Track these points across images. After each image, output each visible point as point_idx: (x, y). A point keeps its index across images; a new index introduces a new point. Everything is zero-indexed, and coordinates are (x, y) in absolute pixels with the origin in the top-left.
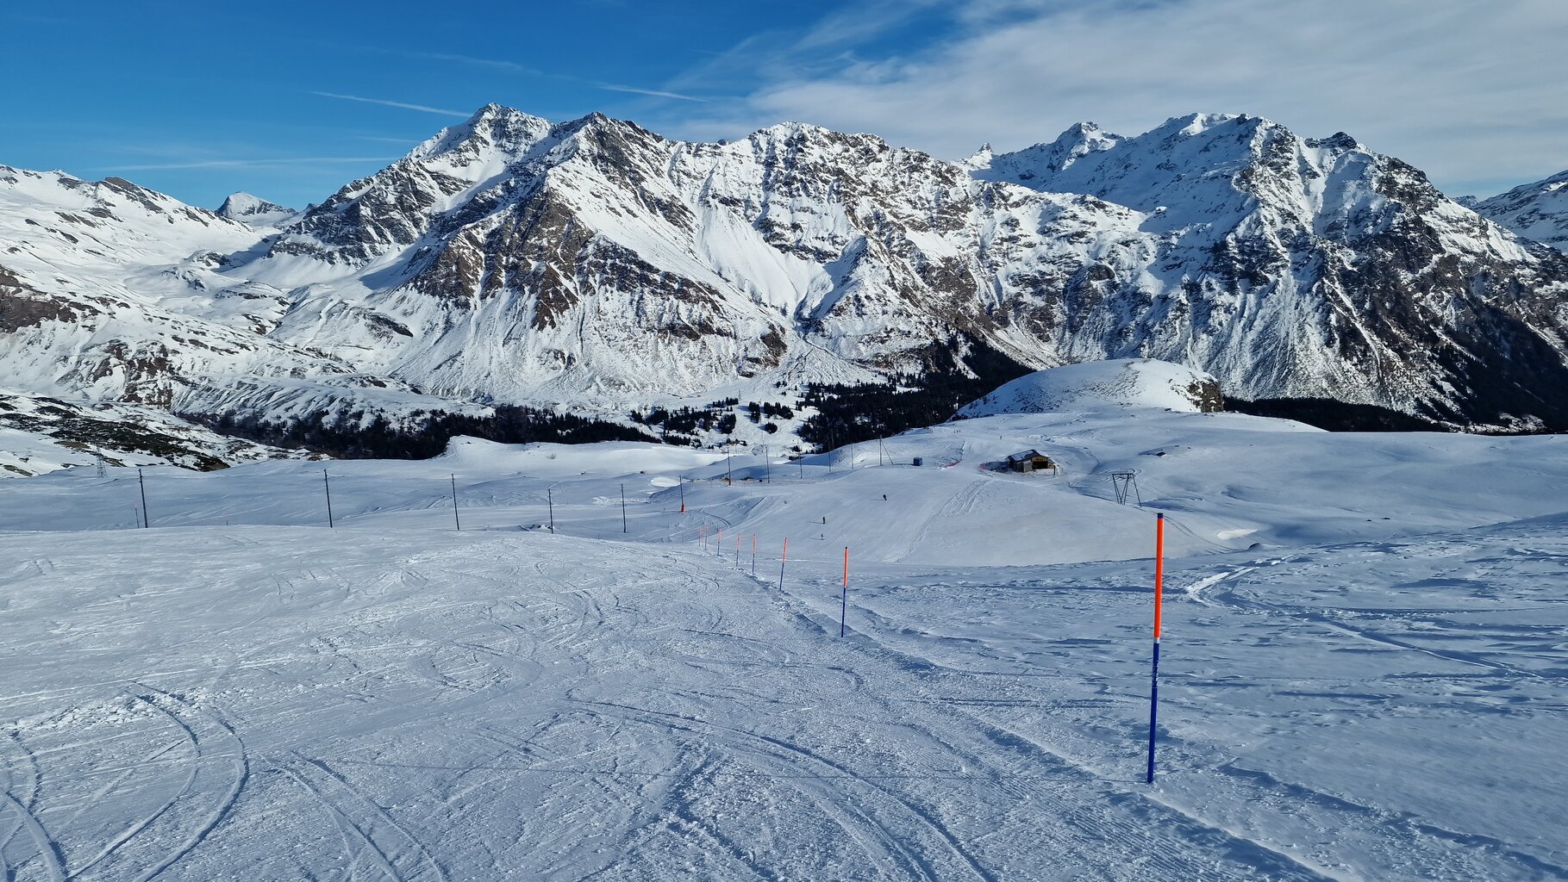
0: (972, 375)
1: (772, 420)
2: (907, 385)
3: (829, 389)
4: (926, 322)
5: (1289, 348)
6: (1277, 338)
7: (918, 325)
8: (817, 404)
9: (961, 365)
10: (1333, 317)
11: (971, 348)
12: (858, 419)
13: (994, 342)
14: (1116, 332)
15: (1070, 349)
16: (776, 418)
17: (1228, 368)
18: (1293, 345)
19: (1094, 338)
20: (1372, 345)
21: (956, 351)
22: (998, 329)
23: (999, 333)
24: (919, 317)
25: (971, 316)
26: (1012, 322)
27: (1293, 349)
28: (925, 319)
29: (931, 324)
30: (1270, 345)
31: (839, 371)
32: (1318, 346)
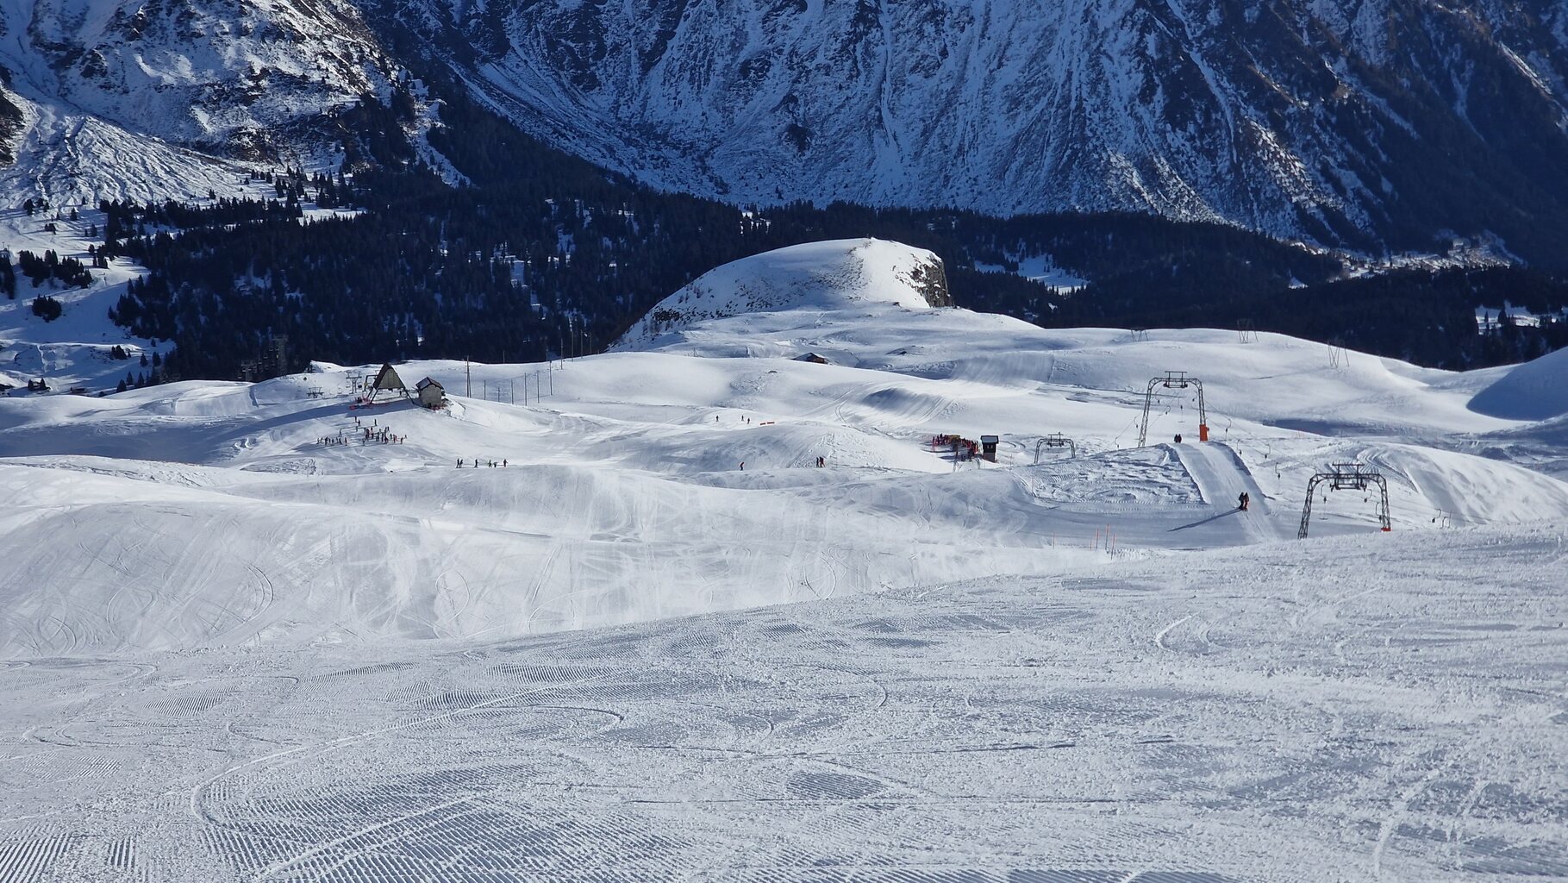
0: (450, 177)
1: (45, 291)
2: (322, 203)
3: (153, 214)
4: (337, 53)
5: (1073, 105)
6: (1048, 85)
7: (321, 61)
8: (135, 253)
9: (424, 153)
10: (1151, 39)
11: (442, 113)
12: (240, 283)
13: (481, 93)
14: (736, 67)
15: (644, 107)
16: (53, 286)
17: (960, 148)
18: (1080, 99)
19: (692, 80)
20: (1221, 98)
21: (411, 118)
22: (485, 60)
23: (489, 71)
24: (320, 40)
25: (426, 33)
26: (514, 43)
27: (1080, 108)
28: (332, 47)
29: (348, 56)
30: (1037, 98)
31: (161, 173)
32: (1126, 100)
